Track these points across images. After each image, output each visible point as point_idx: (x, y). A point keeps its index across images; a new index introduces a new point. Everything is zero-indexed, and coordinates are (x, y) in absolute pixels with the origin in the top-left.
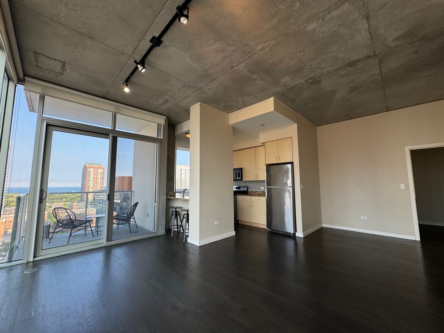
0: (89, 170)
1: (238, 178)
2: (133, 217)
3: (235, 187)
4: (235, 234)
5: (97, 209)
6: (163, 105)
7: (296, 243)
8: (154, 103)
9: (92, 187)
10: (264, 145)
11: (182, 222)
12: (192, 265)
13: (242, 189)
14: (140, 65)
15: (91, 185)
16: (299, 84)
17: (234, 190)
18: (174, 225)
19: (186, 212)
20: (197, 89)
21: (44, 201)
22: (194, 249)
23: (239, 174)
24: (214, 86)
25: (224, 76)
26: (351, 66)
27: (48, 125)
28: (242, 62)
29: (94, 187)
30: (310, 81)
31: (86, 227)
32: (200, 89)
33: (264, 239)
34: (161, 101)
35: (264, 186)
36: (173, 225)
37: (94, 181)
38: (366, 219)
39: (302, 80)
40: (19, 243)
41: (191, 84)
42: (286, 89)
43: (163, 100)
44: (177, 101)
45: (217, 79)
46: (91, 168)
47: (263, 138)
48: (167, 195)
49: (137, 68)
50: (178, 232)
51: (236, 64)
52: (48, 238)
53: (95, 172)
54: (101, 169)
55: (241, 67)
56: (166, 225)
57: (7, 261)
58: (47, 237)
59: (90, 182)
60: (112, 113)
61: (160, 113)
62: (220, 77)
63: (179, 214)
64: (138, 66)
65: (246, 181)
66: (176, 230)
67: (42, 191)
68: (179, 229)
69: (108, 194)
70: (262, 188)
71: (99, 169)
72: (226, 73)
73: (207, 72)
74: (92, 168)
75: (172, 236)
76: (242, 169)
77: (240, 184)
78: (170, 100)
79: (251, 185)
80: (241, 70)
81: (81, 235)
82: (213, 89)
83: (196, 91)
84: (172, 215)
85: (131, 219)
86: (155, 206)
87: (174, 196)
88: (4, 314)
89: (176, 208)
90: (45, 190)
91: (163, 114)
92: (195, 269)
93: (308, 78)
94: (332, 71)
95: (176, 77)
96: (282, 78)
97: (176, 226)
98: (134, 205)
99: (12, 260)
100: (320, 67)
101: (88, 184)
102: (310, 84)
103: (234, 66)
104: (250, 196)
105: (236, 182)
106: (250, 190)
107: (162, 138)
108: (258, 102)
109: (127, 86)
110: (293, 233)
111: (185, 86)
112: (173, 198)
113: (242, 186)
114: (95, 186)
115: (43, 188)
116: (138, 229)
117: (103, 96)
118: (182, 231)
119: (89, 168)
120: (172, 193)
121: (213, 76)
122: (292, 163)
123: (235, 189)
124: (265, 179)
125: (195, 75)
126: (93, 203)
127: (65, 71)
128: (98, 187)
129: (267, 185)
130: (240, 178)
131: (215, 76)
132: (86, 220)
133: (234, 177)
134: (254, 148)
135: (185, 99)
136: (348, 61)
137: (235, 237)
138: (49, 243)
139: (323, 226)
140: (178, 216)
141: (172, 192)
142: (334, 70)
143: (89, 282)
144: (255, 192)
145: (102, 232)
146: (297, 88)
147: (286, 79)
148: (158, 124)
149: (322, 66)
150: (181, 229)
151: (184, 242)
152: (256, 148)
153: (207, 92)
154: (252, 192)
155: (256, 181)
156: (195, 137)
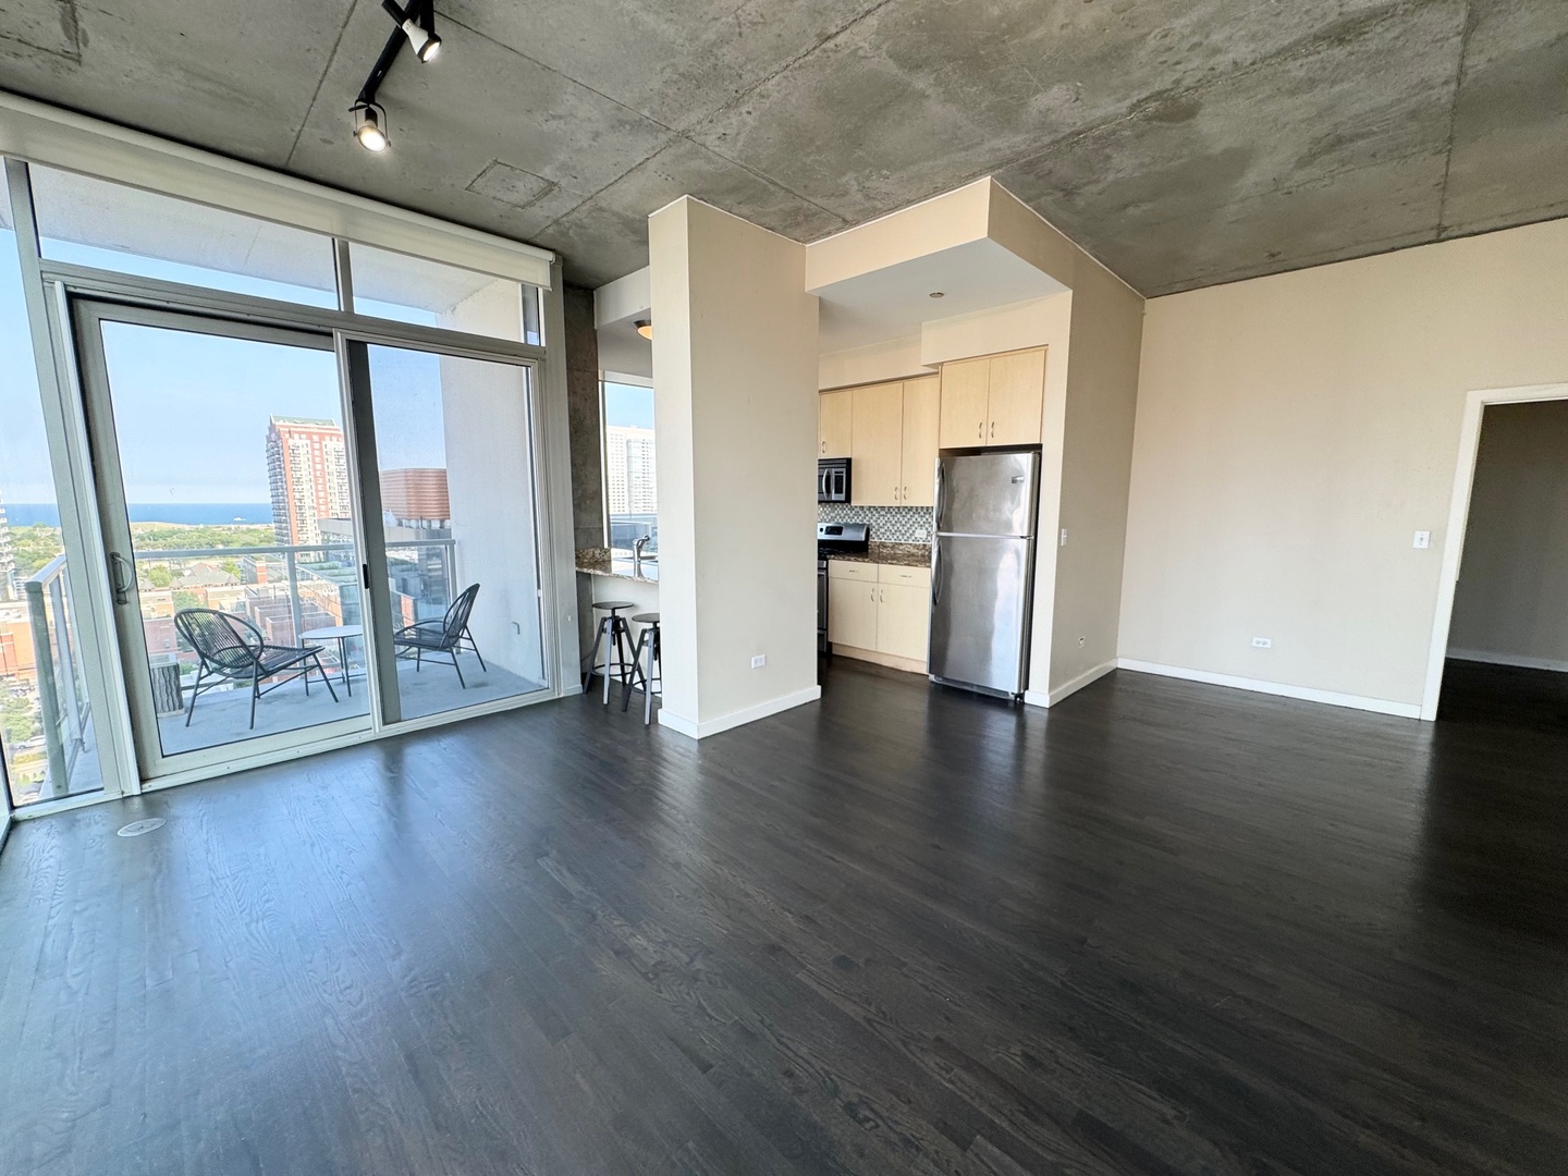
0: (291, 442)
1: (834, 497)
2: (466, 635)
3: (824, 526)
4: (819, 696)
5: (343, 584)
6: (538, 204)
7: (1022, 728)
8: (498, 195)
9: (311, 505)
10: (937, 373)
11: (636, 654)
12: (675, 808)
13: (847, 535)
14: (414, 21)
15: (308, 498)
16: (1105, 121)
17: (819, 538)
18: (611, 665)
19: (651, 626)
20: (671, 134)
21: (130, 596)
22: (682, 751)
23: (838, 479)
24: (745, 124)
25: (785, 77)
26: (1341, 41)
27: (72, 298)
28: (868, 12)
29: (319, 504)
30: (1152, 107)
31: (305, 673)
32: (685, 135)
33: (914, 710)
34: (523, 189)
35: (927, 525)
36: (607, 665)
37: (317, 484)
38: (1268, 646)
39: (1119, 101)
40: (82, 730)
41: (646, 113)
42: (1047, 140)
43: (537, 186)
44: (593, 190)
45: (758, 90)
46: (296, 436)
47: (933, 344)
48: (579, 561)
49: (399, 39)
50: (627, 688)
51: (839, 22)
52: (181, 706)
53: (313, 449)
54: (334, 438)
55: (862, 36)
56: (581, 661)
57: (52, 796)
58: (177, 704)
59: (300, 487)
60: (330, 239)
61: (527, 237)
62: (770, 84)
63: (626, 629)
64: (404, 27)
65: (862, 508)
66: (620, 679)
67: (112, 560)
68: (628, 677)
69: (364, 566)
70: (921, 534)
71: (328, 438)
72: (797, 65)
73: (712, 60)
74: (300, 433)
75: (605, 702)
76: (849, 461)
77: (840, 516)
78: (563, 183)
79: (882, 521)
80: (861, 53)
81: (293, 694)
82: (742, 138)
83: (670, 143)
84: (602, 630)
85: (461, 640)
86: (539, 598)
87: (604, 561)
88: (74, 976)
89: (613, 610)
90: (125, 554)
91: (538, 241)
92: (688, 822)
93: (1148, 94)
94: (1253, 64)
95: (579, 80)
96: (1037, 91)
97: (619, 667)
98: (464, 594)
99: (70, 793)
100: (1205, 43)
101: (298, 495)
102: (1148, 119)
103: (834, 30)
104: (878, 563)
105: (828, 509)
106: (876, 540)
107: (543, 344)
108: (926, 197)
109: (370, 122)
110: (1016, 692)
111: (622, 123)
112: (599, 572)
113: (848, 526)
114: (321, 501)
115: (117, 550)
116: (486, 675)
117: (280, 163)
118: (640, 686)
119: (287, 436)
120: (597, 552)
121: (740, 77)
122: (1036, 449)
123: (823, 536)
124: (935, 503)
125: (662, 71)
126: (325, 565)
127: (85, 45)
128: (333, 505)
129: (939, 527)
130: (842, 497)
131: (748, 77)
132: (304, 649)
133: (820, 492)
134: (899, 385)
135: (625, 178)
136: (1332, 17)
137: (819, 703)
138: (188, 725)
139: (1119, 666)
140: (623, 635)
141: (596, 547)
142: (1263, 60)
143: (337, 866)
144: (893, 546)
145: (361, 684)
146: (1093, 137)
147: (1054, 101)
148: (523, 285)
149: (1217, 38)
150: (637, 678)
151: (647, 722)
152: (907, 383)
153: (717, 149)
154: (883, 545)
155: (899, 508)
156: (671, 335)
